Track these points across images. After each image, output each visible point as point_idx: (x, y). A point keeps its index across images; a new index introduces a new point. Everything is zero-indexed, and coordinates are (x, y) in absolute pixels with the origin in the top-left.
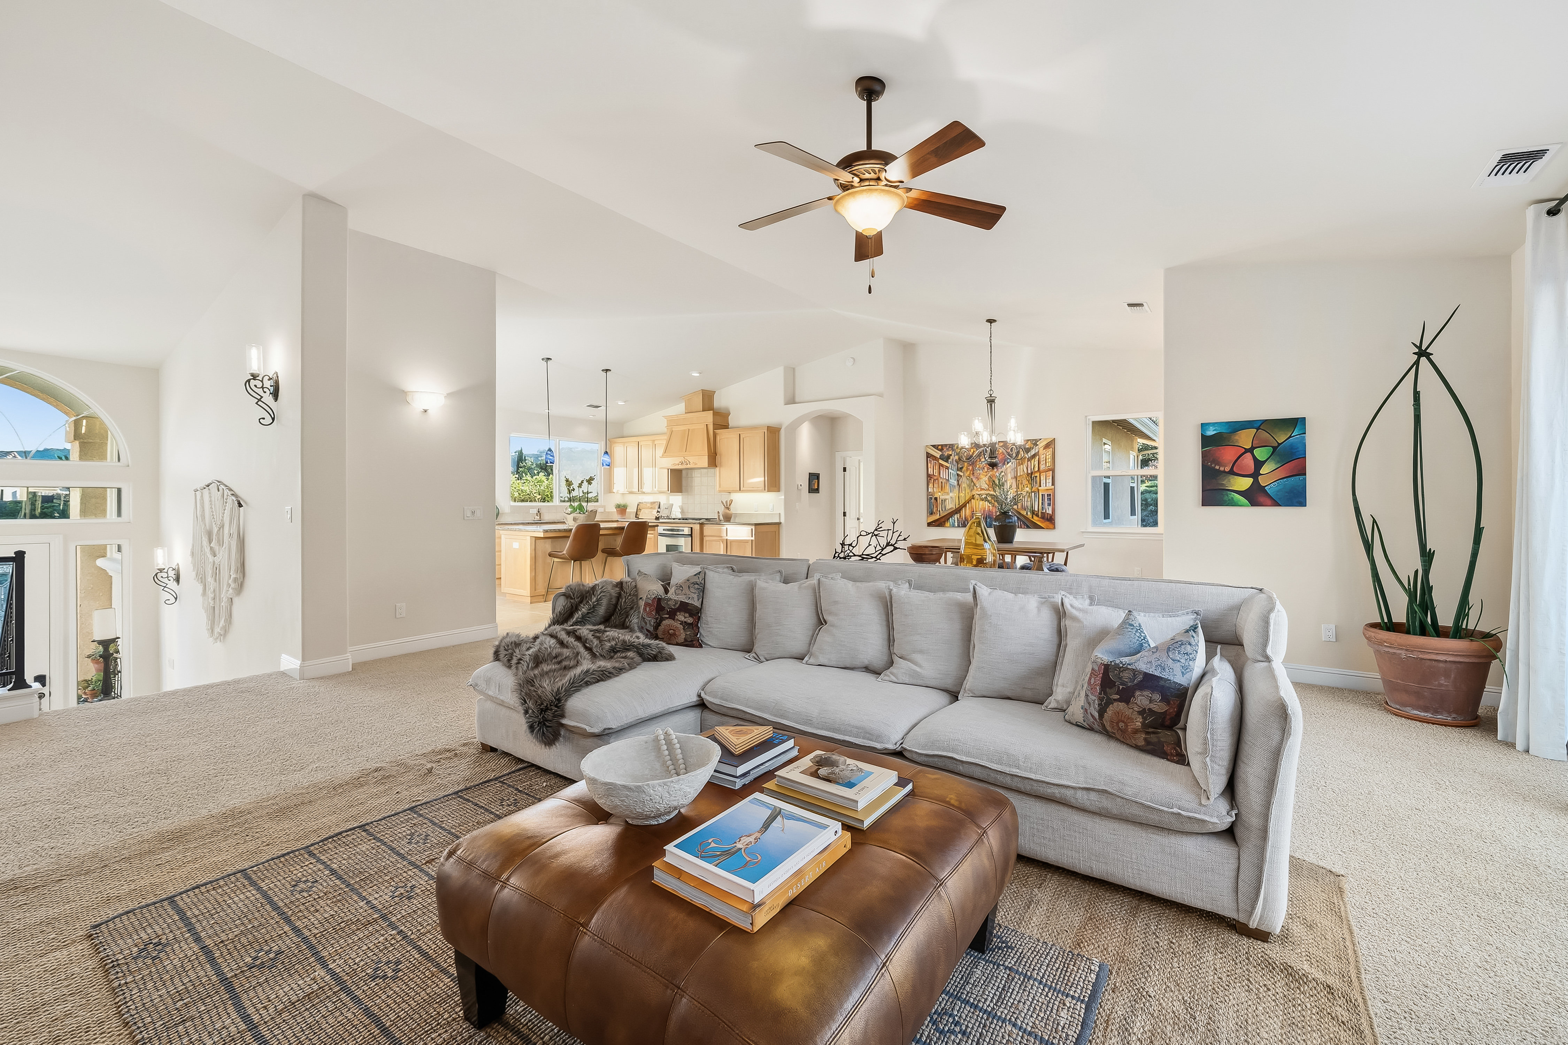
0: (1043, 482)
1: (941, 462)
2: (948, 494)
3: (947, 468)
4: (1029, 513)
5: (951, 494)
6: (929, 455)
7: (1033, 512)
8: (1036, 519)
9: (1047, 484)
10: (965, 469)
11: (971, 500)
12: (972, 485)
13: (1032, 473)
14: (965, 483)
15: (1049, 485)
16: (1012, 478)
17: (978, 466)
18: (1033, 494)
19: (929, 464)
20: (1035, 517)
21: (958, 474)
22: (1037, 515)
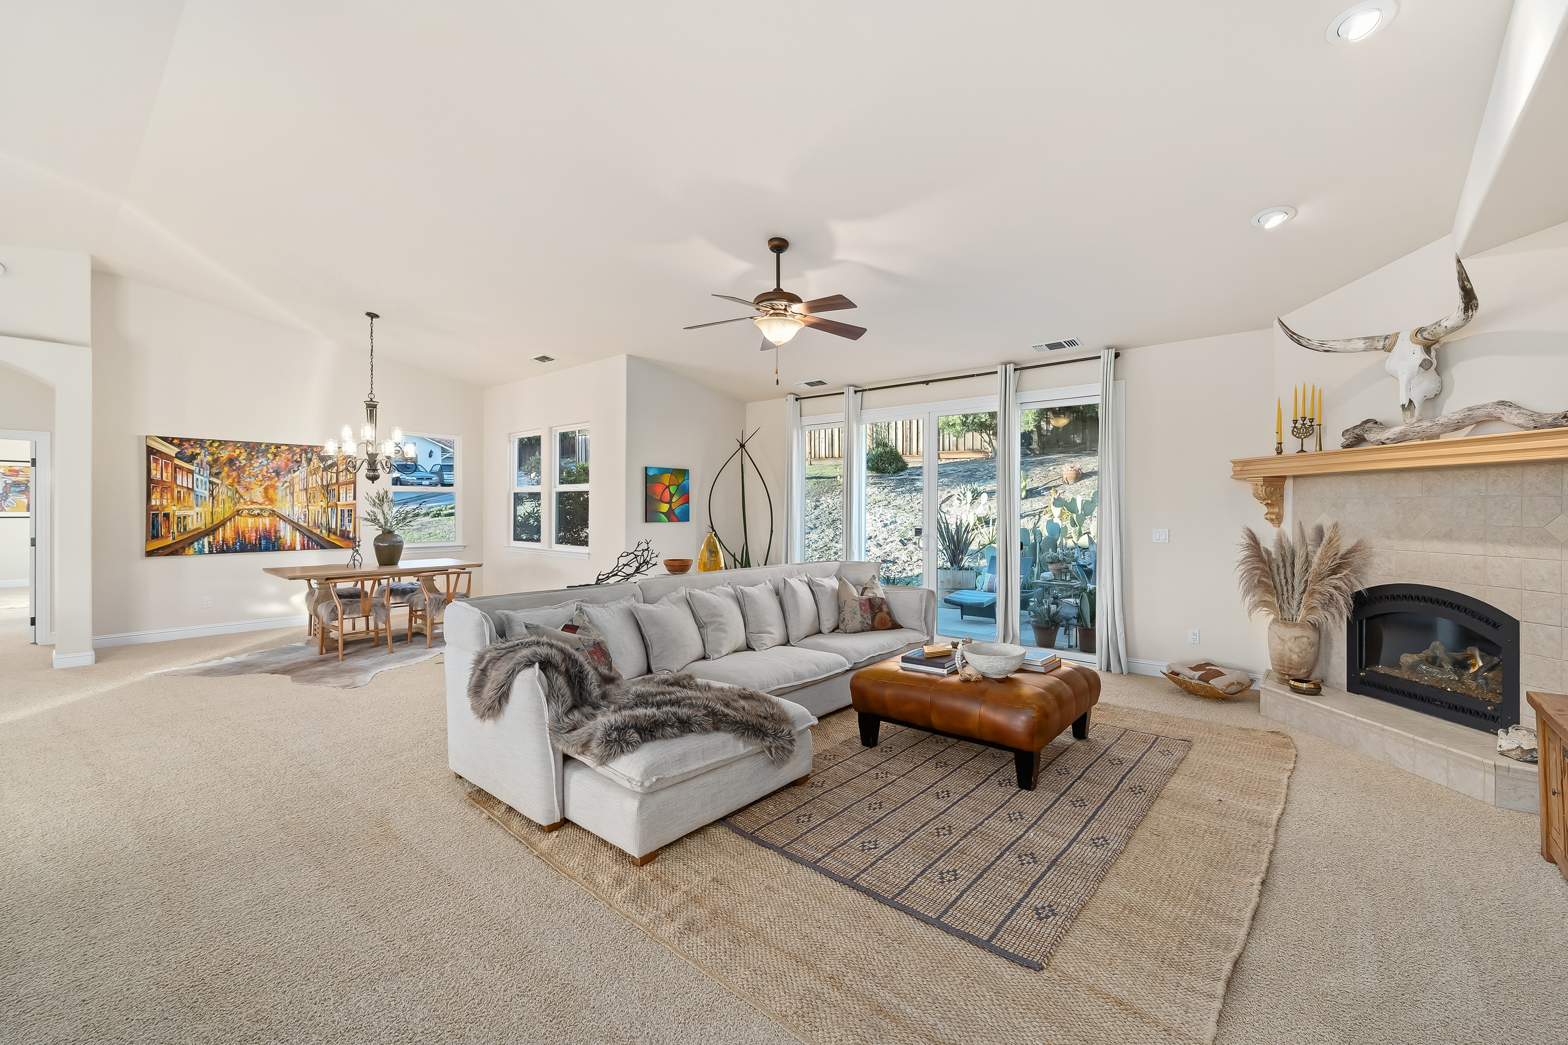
0: (342, 496)
1: (177, 462)
2: (191, 508)
3: (191, 472)
4: (324, 531)
5: (198, 509)
6: (150, 451)
7: (329, 531)
8: (333, 538)
9: (348, 498)
10: (223, 474)
11: (234, 517)
12: (237, 497)
13: (328, 485)
14: (223, 492)
15: (350, 500)
16: (300, 490)
17: (247, 473)
18: (330, 509)
19: (153, 465)
20: (332, 537)
21: (210, 482)
22: (335, 534)
